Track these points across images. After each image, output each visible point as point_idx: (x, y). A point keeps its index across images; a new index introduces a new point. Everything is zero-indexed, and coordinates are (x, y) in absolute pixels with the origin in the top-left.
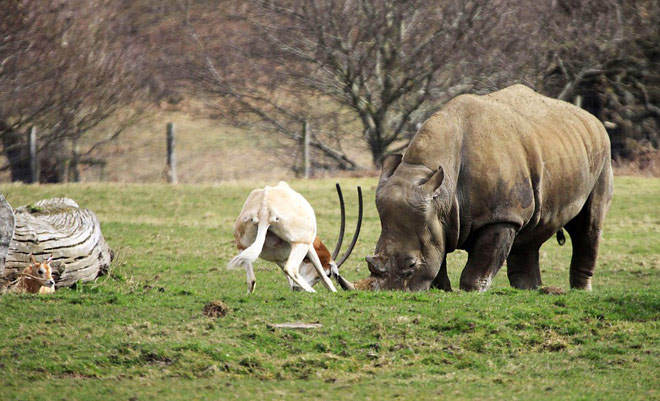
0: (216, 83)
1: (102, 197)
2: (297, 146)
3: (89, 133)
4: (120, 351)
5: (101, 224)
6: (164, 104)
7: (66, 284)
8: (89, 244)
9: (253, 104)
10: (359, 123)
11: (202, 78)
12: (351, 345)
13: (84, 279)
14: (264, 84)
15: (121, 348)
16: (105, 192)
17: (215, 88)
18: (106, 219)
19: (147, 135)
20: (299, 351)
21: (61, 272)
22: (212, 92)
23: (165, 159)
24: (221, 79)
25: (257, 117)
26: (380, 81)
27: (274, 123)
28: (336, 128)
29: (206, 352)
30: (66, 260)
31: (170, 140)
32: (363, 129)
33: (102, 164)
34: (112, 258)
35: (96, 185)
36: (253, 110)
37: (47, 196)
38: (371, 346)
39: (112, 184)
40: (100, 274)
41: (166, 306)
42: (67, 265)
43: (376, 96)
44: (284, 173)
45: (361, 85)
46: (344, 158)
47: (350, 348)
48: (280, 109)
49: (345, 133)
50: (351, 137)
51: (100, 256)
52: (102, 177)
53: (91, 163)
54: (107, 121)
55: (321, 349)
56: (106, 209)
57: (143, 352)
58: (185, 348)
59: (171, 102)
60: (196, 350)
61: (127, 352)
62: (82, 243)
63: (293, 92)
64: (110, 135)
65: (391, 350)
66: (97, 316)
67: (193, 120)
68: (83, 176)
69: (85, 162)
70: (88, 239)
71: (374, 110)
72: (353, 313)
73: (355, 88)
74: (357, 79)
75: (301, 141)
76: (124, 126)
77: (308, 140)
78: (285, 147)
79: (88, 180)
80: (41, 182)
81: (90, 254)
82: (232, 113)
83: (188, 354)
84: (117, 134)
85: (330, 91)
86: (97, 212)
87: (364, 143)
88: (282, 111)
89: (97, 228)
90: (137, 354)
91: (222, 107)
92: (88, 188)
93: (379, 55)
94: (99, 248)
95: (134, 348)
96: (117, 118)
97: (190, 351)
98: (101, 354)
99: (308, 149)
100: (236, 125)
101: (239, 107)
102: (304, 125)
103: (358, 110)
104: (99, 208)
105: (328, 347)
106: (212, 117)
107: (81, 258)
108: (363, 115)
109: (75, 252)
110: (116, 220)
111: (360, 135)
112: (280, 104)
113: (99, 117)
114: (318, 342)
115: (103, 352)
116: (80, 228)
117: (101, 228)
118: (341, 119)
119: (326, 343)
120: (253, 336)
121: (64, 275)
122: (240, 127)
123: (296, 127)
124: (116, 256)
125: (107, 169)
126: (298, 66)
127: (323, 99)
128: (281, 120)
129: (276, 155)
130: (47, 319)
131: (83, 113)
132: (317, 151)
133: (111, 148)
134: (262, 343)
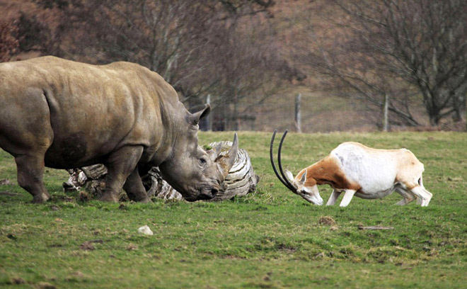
0: (328, 68)
1: (252, 140)
2: (380, 110)
3: (245, 99)
4: (262, 242)
5: (251, 159)
6: (295, 81)
7: (228, 197)
8: (243, 172)
9: (352, 82)
10: (421, 96)
11: (318, 64)
12: (413, 241)
13: (239, 194)
14: (359, 69)
15: (262, 239)
16: (254, 138)
17: (327, 71)
18: (254, 156)
19: (282, 101)
20: (378, 245)
21: (225, 189)
22: (325, 73)
23: (294, 117)
24: (331, 65)
25: (354, 91)
26: (435, 68)
27: (365, 94)
28: (406, 98)
29: (318, 244)
30: (228, 182)
31: (296, 105)
32: (423, 99)
33: (253, 119)
34: (258, 181)
35: (248, 133)
36: (352, 86)
37: (217, 140)
38: (426, 242)
39: (259, 133)
40: (250, 191)
41: (292, 213)
42: (228, 185)
43: (432, 78)
44: (371, 127)
45: (423, 71)
46: (411, 118)
47: (412, 244)
48: (369, 85)
49: (411, 102)
50: (415, 105)
51: (250, 180)
52: (253, 128)
53: (245, 118)
54: (257, 92)
55: (393, 243)
56: (255, 149)
57: (277, 243)
58: (304, 241)
59: (299, 79)
60: (311, 242)
61: (266, 243)
62: (238, 171)
63: (378, 75)
64: (258, 101)
65: (439, 245)
66: (247, 218)
67: (312, 92)
68: (240, 127)
69: (241, 118)
70: (242, 168)
71: (431, 88)
72: (414, 221)
73: (419, 72)
74: (420, 67)
75: (382, 106)
76: (267, 95)
77: (387, 106)
78: (372, 110)
79: (243, 129)
80: (214, 130)
81: (244, 178)
82: (339, 87)
83: (307, 245)
84: (262, 100)
85: (402, 74)
86: (250, 150)
87: (424, 109)
88: (371, 86)
89: (249, 162)
90: (273, 244)
91: (332, 83)
92: (244, 135)
93: (435, 50)
94: (250, 174)
95: (271, 240)
96: (264, 90)
97: (307, 243)
98: (249, 244)
99: (386, 112)
100: (340, 95)
101: (342, 83)
102: (385, 96)
103: (421, 86)
104: (250, 148)
105: (397, 242)
106: (325, 90)
107: (238, 180)
108: (423, 90)
109: (233, 176)
110: (261, 156)
111: (422, 103)
112: (369, 82)
113: (251, 88)
114: (391, 239)
115: (251, 242)
116: (238, 161)
117: (251, 161)
118: (410, 92)
119: (396, 239)
120: (348, 234)
121: (227, 192)
122: (343, 97)
123: (379, 97)
124: (260, 179)
125: (256, 122)
126: (382, 57)
127: (397, 79)
128: (370, 93)
129: (366, 116)
130: (215, 220)
131: (241, 86)
132: (393, 113)
133: (259, 109)
134: (354, 239)
